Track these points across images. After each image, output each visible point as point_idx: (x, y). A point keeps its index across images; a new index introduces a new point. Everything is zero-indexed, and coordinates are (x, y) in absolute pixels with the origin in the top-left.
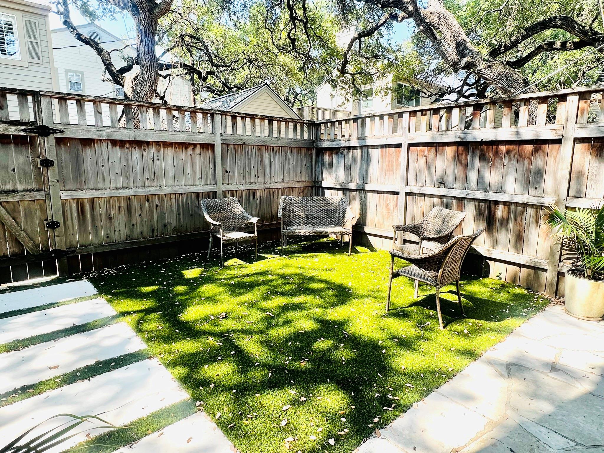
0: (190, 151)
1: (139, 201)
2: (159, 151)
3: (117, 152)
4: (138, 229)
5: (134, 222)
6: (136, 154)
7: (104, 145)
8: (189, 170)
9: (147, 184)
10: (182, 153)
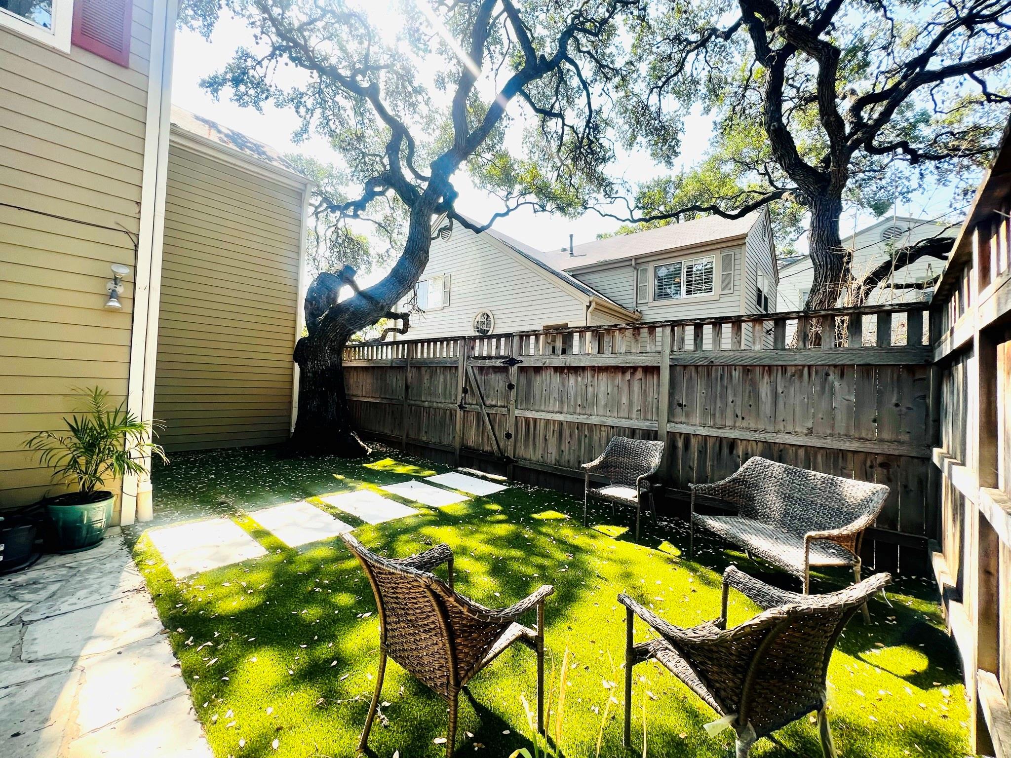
0: (628, 376)
1: (570, 427)
2: (593, 377)
3: (556, 379)
4: (566, 457)
5: (563, 448)
6: (571, 380)
7: (548, 372)
8: (624, 400)
9: (578, 411)
10: (619, 378)
